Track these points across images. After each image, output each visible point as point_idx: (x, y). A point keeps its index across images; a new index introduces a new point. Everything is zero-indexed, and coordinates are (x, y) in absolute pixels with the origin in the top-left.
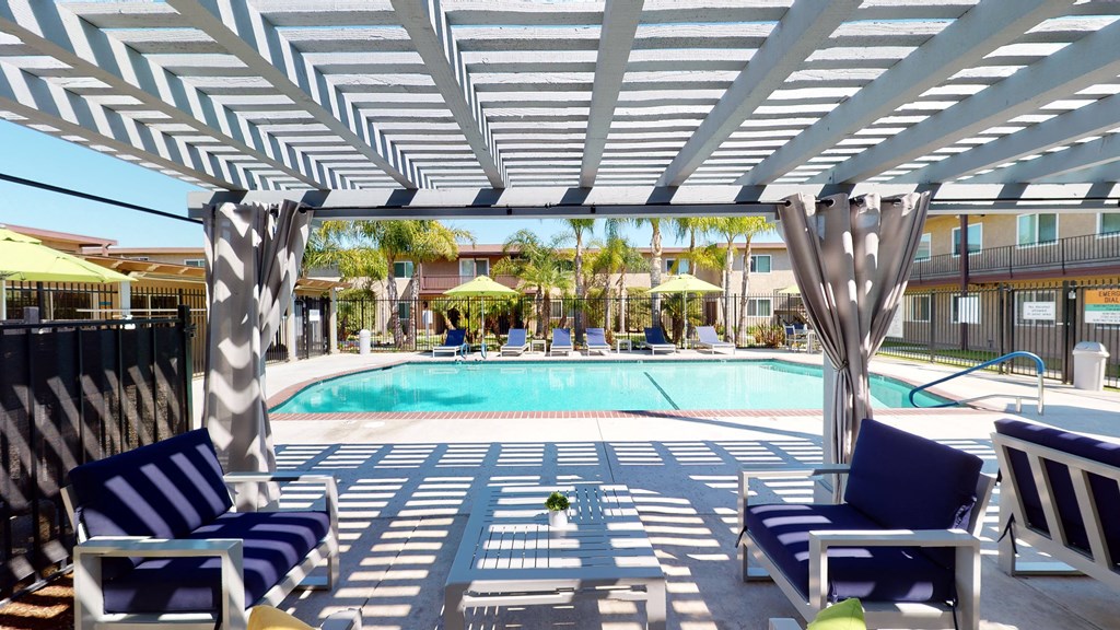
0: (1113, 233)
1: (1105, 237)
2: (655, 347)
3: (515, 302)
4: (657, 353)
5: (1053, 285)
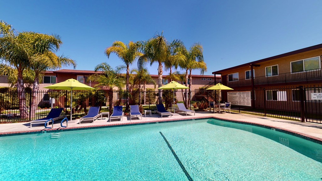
0: (297, 72)
1: (293, 73)
2: (162, 114)
3: (94, 93)
4: (164, 116)
5: (286, 88)
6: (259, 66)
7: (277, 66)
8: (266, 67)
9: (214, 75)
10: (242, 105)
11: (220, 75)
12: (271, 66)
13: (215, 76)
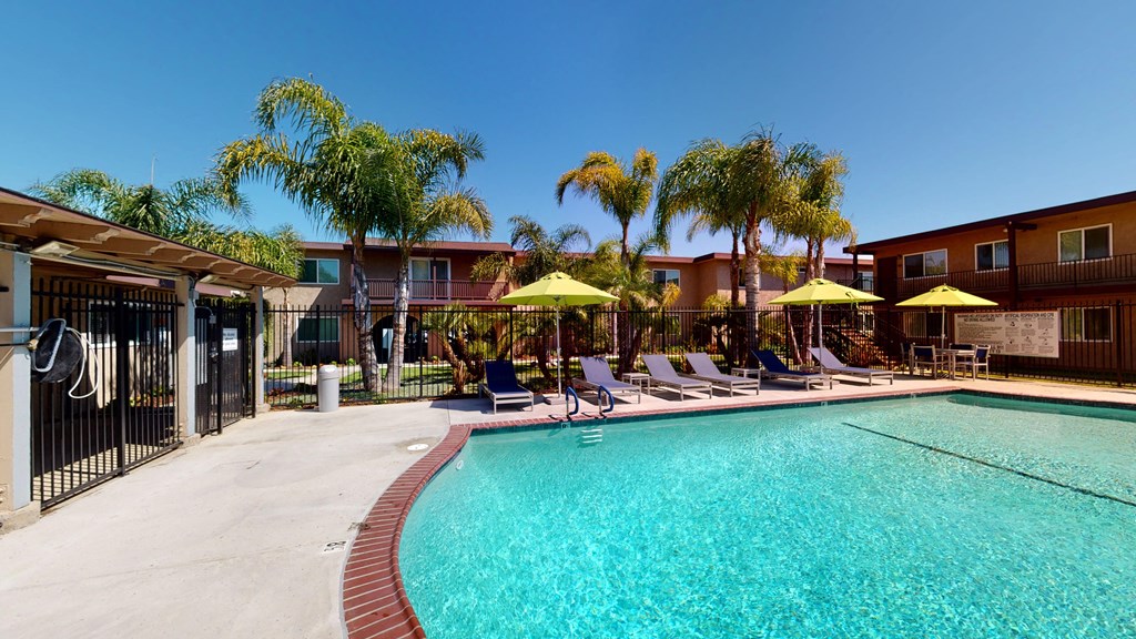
6: (1033, 227)
7: (1107, 228)
8: (1059, 233)
9: (851, 256)
10: (1020, 352)
11: (871, 257)
12: (1083, 230)
13: (855, 259)
